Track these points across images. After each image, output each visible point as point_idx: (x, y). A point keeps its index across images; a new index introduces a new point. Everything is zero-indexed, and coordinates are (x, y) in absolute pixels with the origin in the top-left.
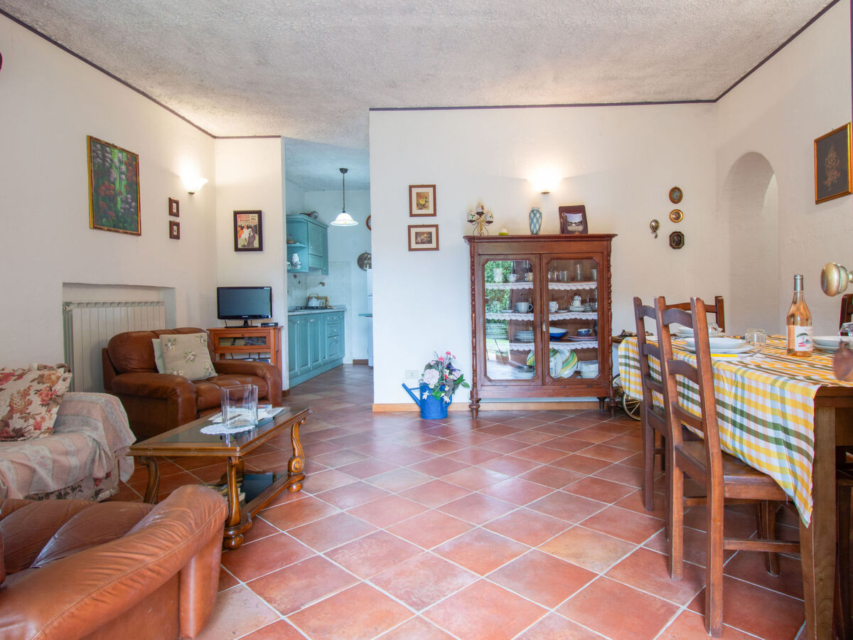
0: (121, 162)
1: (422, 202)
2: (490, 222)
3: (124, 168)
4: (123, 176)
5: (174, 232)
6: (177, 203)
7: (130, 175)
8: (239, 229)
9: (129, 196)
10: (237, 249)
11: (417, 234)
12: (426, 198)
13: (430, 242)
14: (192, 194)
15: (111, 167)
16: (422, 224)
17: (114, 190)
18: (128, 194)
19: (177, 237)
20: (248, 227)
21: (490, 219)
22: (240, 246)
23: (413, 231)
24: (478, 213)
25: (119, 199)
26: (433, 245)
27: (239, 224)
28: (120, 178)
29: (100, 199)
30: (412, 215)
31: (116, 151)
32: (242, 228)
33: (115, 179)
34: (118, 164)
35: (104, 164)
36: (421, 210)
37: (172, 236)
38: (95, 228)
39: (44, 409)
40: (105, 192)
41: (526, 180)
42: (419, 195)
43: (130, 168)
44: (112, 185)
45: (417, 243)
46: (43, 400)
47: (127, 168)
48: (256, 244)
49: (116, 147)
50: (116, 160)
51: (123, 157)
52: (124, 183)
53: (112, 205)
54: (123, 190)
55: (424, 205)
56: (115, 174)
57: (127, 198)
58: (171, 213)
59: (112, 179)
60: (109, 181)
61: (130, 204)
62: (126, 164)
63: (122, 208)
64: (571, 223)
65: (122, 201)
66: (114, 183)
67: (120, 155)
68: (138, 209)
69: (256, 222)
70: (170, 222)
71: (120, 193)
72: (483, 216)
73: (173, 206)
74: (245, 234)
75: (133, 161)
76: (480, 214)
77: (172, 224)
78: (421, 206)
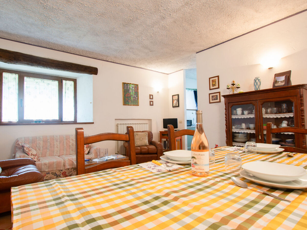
0: (132, 87)
1: (214, 83)
2: (238, 88)
3: (133, 89)
4: (133, 91)
5: (151, 104)
6: (152, 95)
7: (135, 90)
8: (173, 100)
9: (135, 96)
10: (173, 107)
11: (212, 96)
12: (215, 82)
13: (217, 99)
14: (158, 92)
15: (129, 89)
16: (214, 92)
17: (130, 95)
18: (135, 95)
19: (153, 105)
20: (175, 100)
21: (238, 86)
22: (174, 106)
23: (211, 95)
24: (232, 84)
25: (132, 97)
26: (218, 100)
27: (173, 99)
28: (132, 91)
29: (126, 98)
30: (210, 89)
31: (131, 85)
32: (174, 100)
33: (131, 92)
34: (132, 88)
35: (127, 89)
36: (214, 87)
37: (151, 105)
38: (124, 105)
39: (86, 149)
40: (127, 96)
41: (259, 64)
42: (212, 81)
43: (136, 88)
44: (130, 94)
45: (212, 100)
46: (87, 147)
47: (135, 89)
48: (177, 105)
49: (131, 84)
50: (131, 87)
51: (134, 86)
52: (134, 92)
53: (130, 99)
54: (133, 94)
55: (215, 84)
56: (131, 90)
57: (134, 96)
58: (150, 99)
59: (130, 92)
60: (129, 93)
61: (135, 98)
62: (134, 87)
63: (133, 99)
64: (279, 82)
65: (133, 97)
66: (130, 93)
67: (132, 85)
68: (138, 99)
69: (177, 98)
70: (150, 101)
71: (132, 95)
72: (234, 86)
73: (151, 97)
74: (175, 102)
75: (136, 86)
76: (233, 85)
77: (150, 102)
78: (213, 85)
